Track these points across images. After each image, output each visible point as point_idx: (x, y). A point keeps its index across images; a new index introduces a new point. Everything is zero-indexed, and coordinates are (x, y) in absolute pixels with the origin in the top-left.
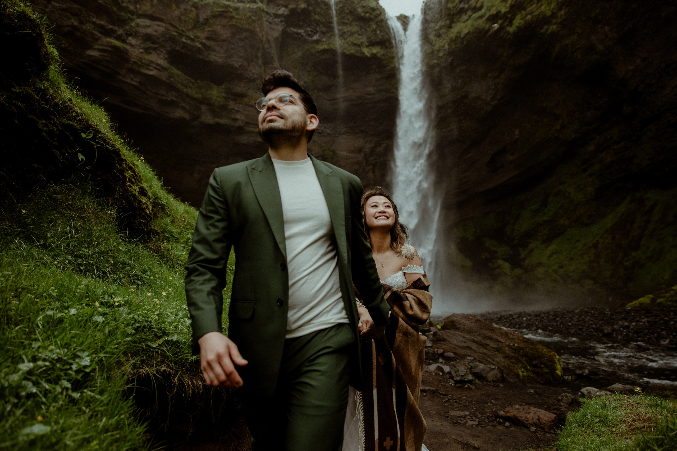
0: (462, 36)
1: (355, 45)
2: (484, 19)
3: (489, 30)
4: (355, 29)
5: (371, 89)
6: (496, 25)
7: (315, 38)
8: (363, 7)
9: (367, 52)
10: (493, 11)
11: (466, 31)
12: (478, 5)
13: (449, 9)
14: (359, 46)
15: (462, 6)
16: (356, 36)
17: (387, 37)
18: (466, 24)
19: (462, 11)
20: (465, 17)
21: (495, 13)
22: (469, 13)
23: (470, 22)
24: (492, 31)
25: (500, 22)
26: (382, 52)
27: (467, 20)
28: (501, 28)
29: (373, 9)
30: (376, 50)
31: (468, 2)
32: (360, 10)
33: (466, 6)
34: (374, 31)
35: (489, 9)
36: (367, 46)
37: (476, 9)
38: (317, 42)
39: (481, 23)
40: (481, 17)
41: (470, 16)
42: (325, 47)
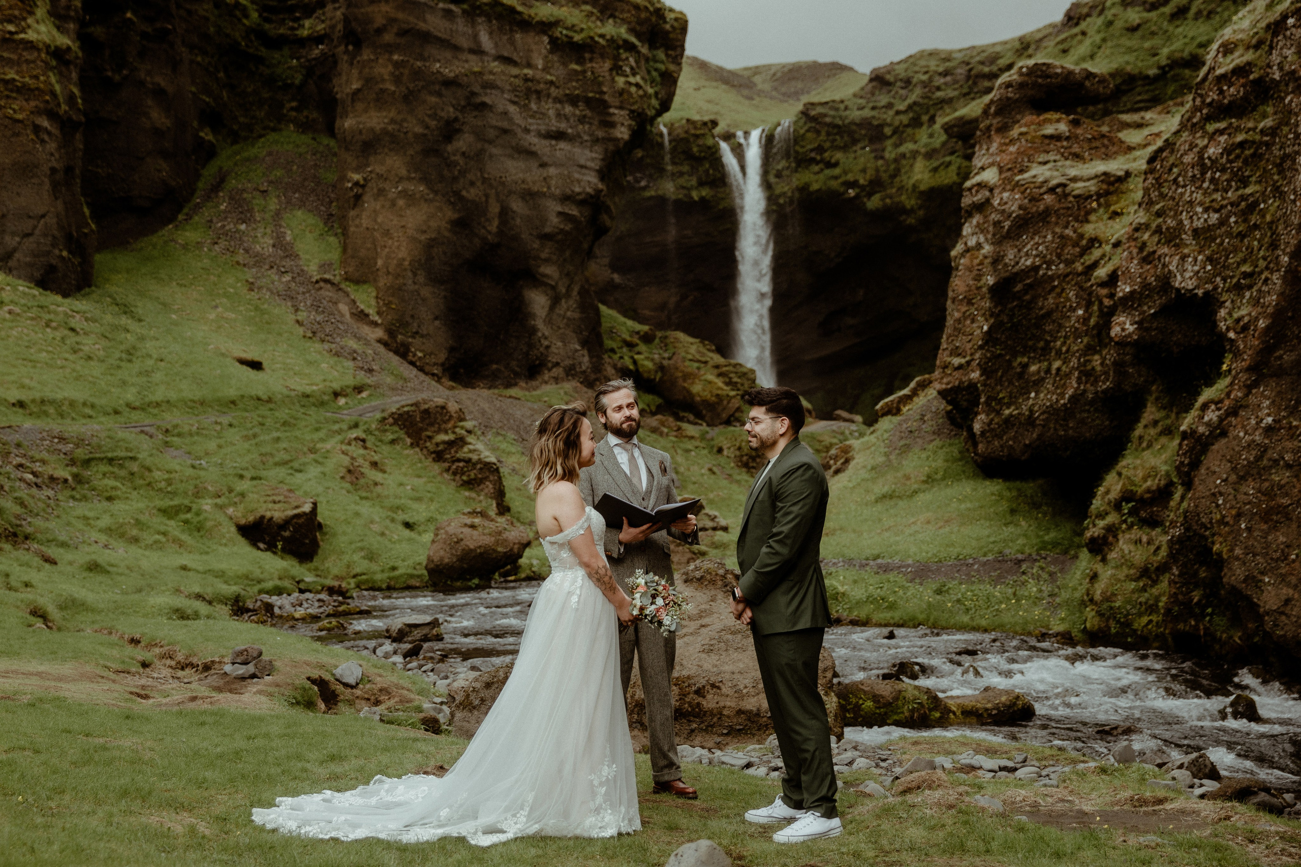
0: (811, 189)
1: (683, 188)
2: (840, 181)
3: (843, 194)
4: (686, 168)
5: (688, 232)
6: (850, 191)
7: (643, 183)
8: (699, 146)
9: (695, 195)
10: (850, 177)
11: (815, 187)
12: (833, 161)
13: (797, 152)
14: (689, 189)
15: (813, 155)
16: (686, 177)
17: (719, 175)
18: (816, 177)
19: (813, 161)
20: (816, 168)
21: (852, 180)
22: (821, 166)
23: (821, 176)
24: (846, 196)
25: (857, 190)
26: (712, 193)
27: (818, 173)
28: (857, 196)
29: (709, 148)
30: (705, 192)
31: (821, 154)
32: (695, 149)
33: (818, 158)
34: (707, 171)
35: (845, 173)
36: (696, 188)
37: (830, 165)
38: (645, 188)
39: (834, 184)
40: (836, 178)
41: (822, 170)
42: (653, 193)
